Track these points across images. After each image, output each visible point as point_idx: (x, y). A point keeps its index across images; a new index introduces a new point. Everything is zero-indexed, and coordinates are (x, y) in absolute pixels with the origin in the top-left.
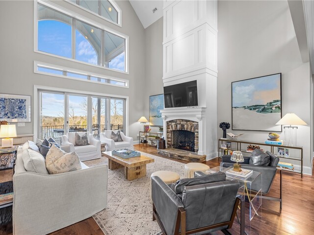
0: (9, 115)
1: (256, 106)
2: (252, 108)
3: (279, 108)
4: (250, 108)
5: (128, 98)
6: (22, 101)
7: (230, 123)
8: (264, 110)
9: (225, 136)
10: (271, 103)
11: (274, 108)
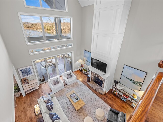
0: (26, 75)
1: (132, 80)
2: (130, 80)
3: (141, 85)
4: (129, 79)
5: (73, 52)
6: (29, 69)
7: (119, 82)
8: (134, 83)
9: (115, 86)
10: (138, 82)
11: (139, 84)
